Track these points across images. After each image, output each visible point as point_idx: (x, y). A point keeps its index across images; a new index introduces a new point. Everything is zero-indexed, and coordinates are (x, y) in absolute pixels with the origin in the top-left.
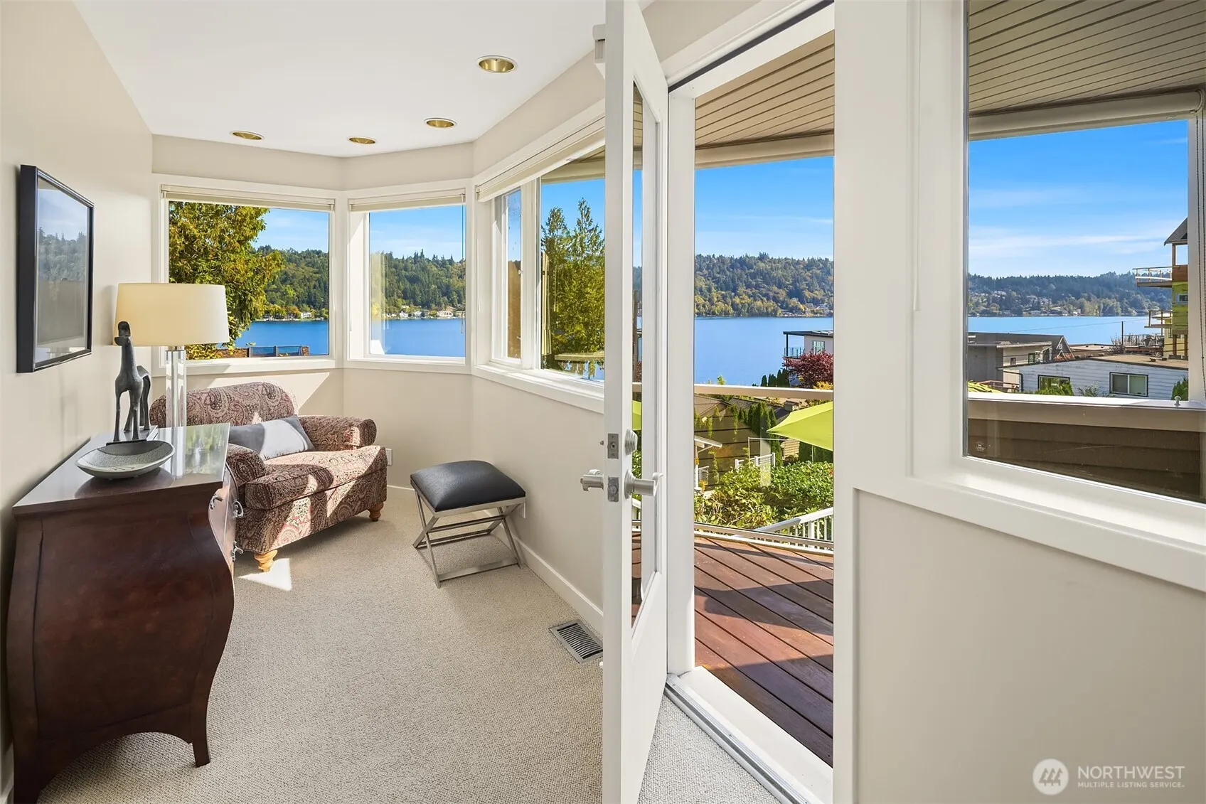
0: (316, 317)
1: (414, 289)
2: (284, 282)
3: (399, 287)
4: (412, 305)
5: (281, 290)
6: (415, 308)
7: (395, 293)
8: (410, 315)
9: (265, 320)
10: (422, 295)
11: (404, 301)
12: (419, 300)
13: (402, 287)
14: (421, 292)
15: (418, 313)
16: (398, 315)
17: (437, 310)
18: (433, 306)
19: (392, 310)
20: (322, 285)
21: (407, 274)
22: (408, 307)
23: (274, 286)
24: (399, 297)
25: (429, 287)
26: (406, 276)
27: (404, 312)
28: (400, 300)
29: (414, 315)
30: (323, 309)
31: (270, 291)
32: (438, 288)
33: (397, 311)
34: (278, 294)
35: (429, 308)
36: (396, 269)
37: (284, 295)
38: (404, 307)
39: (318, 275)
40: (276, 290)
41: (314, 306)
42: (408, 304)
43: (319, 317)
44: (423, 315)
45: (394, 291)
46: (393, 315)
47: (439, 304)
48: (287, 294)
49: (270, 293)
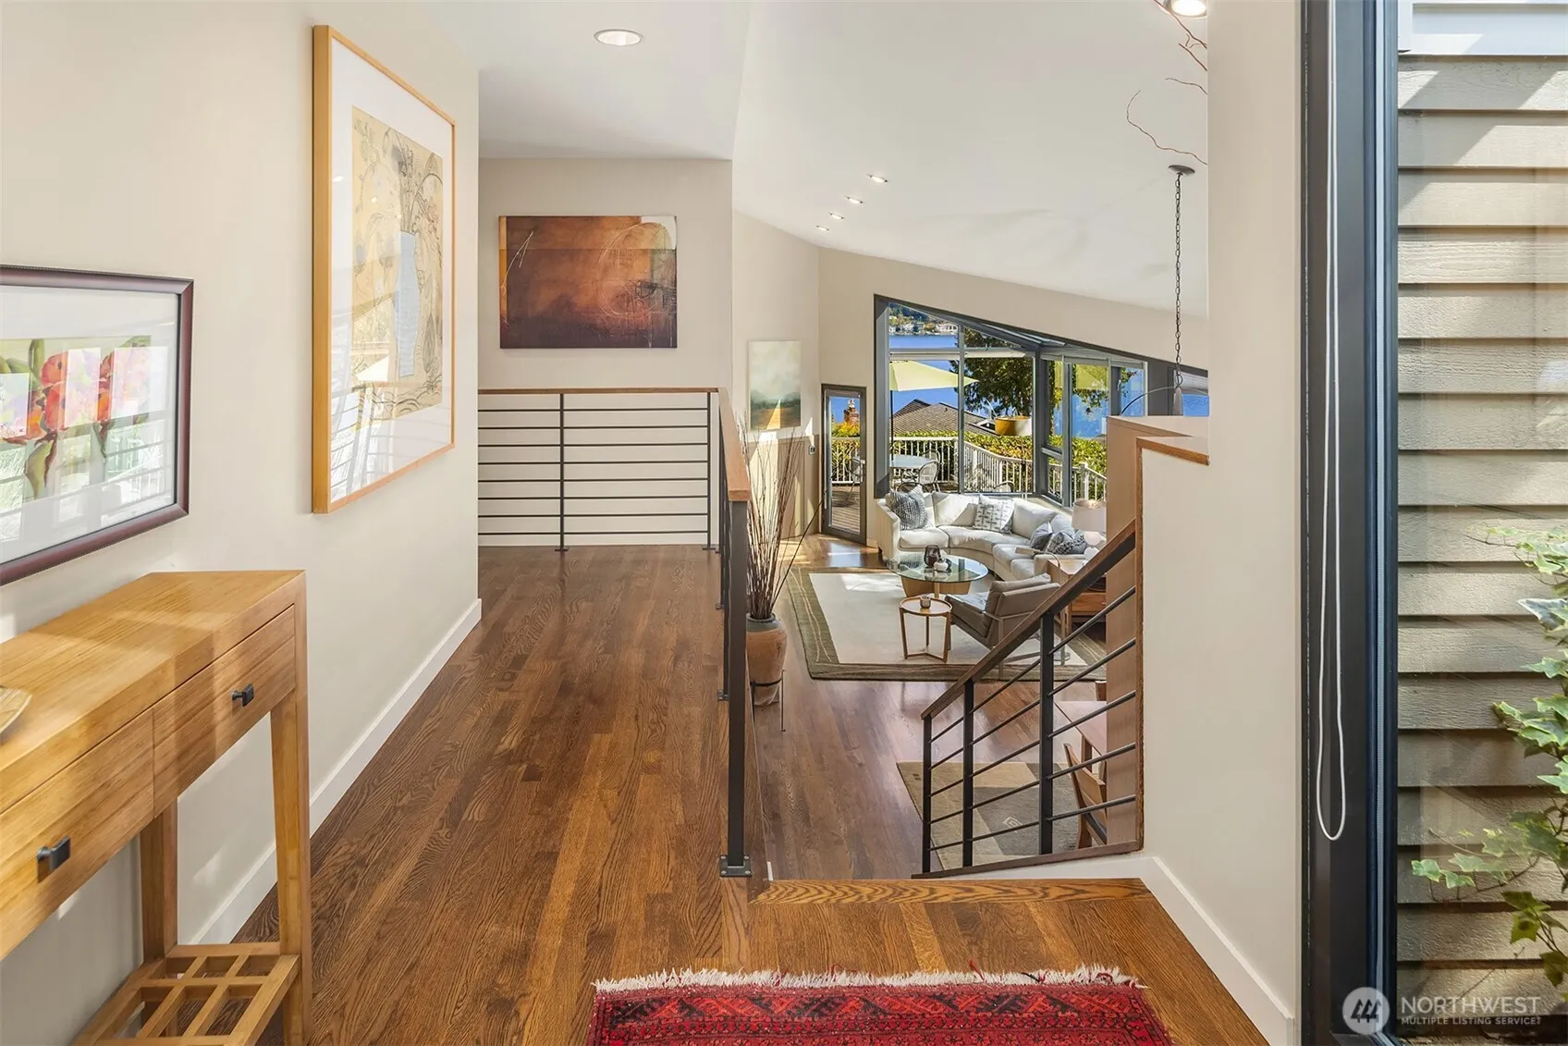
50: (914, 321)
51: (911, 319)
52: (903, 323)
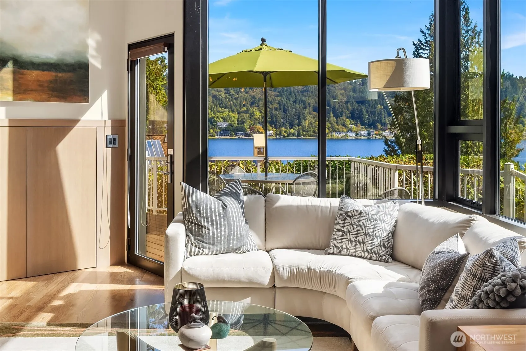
0: (277, 134)
1: (361, 110)
2: (252, 104)
3: (348, 109)
4: (359, 125)
5: (250, 112)
6: (362, 128)
7: (344, 114)
8: (357, 135)
9: (237, 137)
10: (369, 116)
11: (352, 121)
12: (365, 121)
13: (350, 108)
14: (367, 112)
15: (364, 132)
16: (346, 135)
17: (382, 130)
18: (379, 126)
19: (341, 130)
20: (282, 107)
21: (355, 95)
22: (355, 127)
23: (245, 109)
24: (347, 117)
25: (375, 108)
26: (354, 98)
27: (351, 131)
28: (348, 120)
29: (361, 135)
30: (283, 129)
31: (242, 113)
32: (384, 108)
33: (345, 130)
34: (248, 115)
35: (375, 128)
36: (345, 91)
37: (252, 115)
38: (352, 126)
39: (279, 98)
40: (246, 112)
41: (275, 125)
42: (355, 124)
43: (280, 134)
44: (369, 134)
45: (343, 112)
46: (342, 134)
47: (384, 124)
48: (254, 115)
49: (241, 114)
50: (368, 129)
51: (366, 128)
52: (360, 130)
